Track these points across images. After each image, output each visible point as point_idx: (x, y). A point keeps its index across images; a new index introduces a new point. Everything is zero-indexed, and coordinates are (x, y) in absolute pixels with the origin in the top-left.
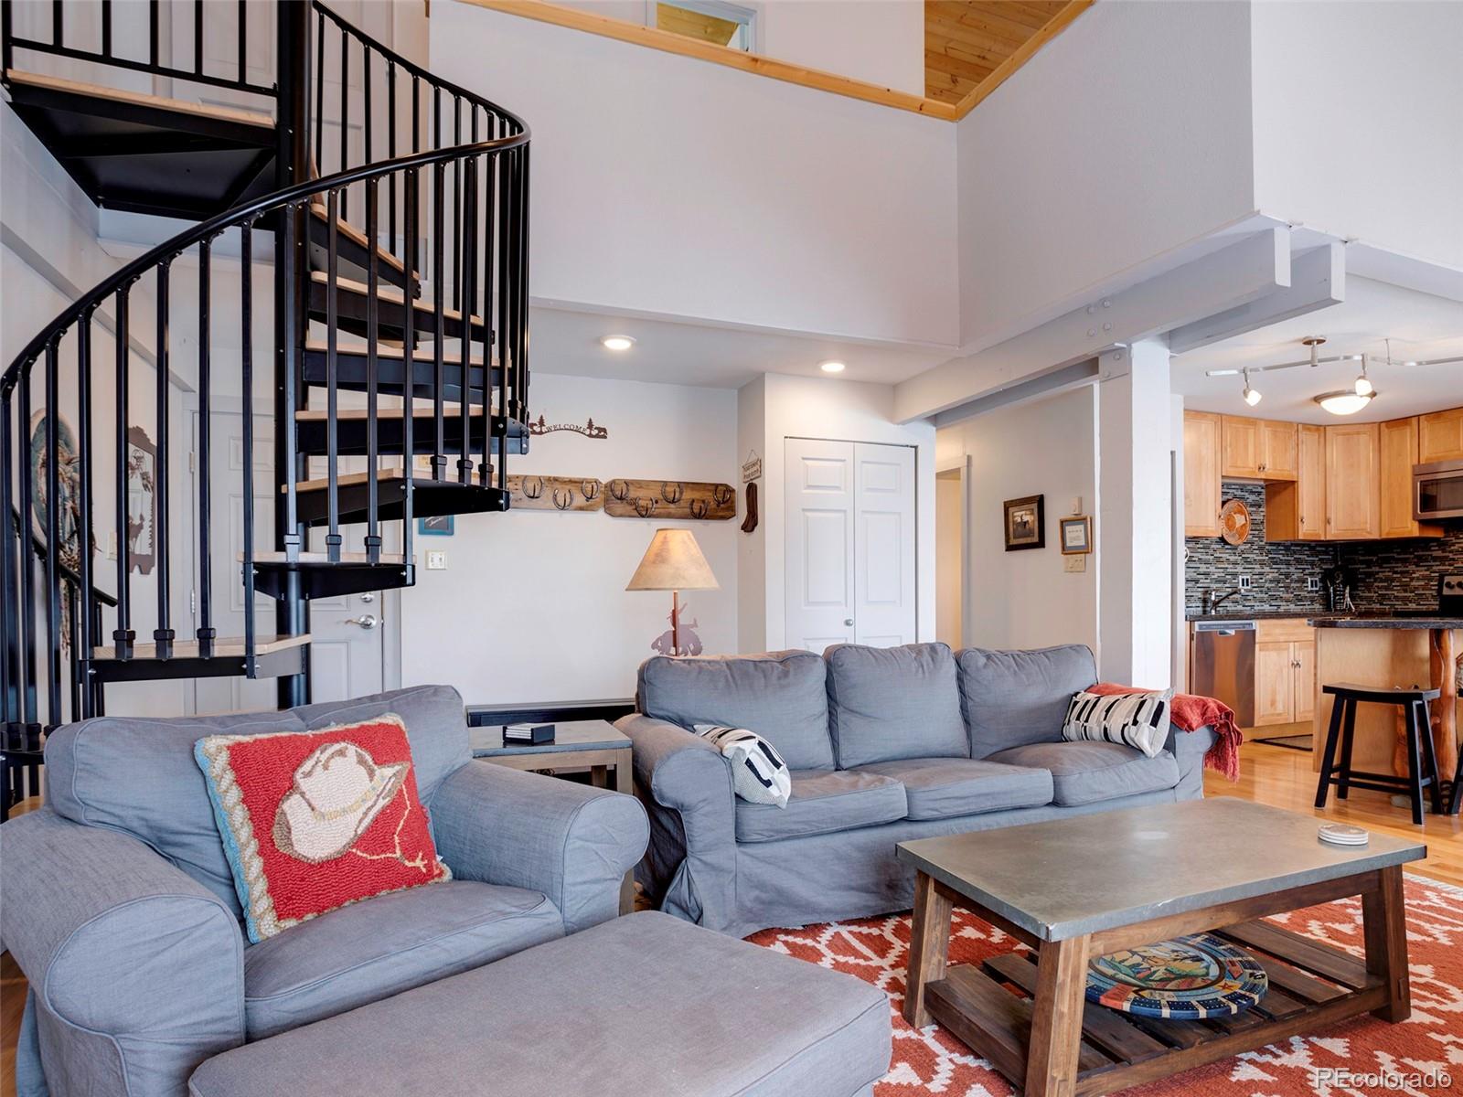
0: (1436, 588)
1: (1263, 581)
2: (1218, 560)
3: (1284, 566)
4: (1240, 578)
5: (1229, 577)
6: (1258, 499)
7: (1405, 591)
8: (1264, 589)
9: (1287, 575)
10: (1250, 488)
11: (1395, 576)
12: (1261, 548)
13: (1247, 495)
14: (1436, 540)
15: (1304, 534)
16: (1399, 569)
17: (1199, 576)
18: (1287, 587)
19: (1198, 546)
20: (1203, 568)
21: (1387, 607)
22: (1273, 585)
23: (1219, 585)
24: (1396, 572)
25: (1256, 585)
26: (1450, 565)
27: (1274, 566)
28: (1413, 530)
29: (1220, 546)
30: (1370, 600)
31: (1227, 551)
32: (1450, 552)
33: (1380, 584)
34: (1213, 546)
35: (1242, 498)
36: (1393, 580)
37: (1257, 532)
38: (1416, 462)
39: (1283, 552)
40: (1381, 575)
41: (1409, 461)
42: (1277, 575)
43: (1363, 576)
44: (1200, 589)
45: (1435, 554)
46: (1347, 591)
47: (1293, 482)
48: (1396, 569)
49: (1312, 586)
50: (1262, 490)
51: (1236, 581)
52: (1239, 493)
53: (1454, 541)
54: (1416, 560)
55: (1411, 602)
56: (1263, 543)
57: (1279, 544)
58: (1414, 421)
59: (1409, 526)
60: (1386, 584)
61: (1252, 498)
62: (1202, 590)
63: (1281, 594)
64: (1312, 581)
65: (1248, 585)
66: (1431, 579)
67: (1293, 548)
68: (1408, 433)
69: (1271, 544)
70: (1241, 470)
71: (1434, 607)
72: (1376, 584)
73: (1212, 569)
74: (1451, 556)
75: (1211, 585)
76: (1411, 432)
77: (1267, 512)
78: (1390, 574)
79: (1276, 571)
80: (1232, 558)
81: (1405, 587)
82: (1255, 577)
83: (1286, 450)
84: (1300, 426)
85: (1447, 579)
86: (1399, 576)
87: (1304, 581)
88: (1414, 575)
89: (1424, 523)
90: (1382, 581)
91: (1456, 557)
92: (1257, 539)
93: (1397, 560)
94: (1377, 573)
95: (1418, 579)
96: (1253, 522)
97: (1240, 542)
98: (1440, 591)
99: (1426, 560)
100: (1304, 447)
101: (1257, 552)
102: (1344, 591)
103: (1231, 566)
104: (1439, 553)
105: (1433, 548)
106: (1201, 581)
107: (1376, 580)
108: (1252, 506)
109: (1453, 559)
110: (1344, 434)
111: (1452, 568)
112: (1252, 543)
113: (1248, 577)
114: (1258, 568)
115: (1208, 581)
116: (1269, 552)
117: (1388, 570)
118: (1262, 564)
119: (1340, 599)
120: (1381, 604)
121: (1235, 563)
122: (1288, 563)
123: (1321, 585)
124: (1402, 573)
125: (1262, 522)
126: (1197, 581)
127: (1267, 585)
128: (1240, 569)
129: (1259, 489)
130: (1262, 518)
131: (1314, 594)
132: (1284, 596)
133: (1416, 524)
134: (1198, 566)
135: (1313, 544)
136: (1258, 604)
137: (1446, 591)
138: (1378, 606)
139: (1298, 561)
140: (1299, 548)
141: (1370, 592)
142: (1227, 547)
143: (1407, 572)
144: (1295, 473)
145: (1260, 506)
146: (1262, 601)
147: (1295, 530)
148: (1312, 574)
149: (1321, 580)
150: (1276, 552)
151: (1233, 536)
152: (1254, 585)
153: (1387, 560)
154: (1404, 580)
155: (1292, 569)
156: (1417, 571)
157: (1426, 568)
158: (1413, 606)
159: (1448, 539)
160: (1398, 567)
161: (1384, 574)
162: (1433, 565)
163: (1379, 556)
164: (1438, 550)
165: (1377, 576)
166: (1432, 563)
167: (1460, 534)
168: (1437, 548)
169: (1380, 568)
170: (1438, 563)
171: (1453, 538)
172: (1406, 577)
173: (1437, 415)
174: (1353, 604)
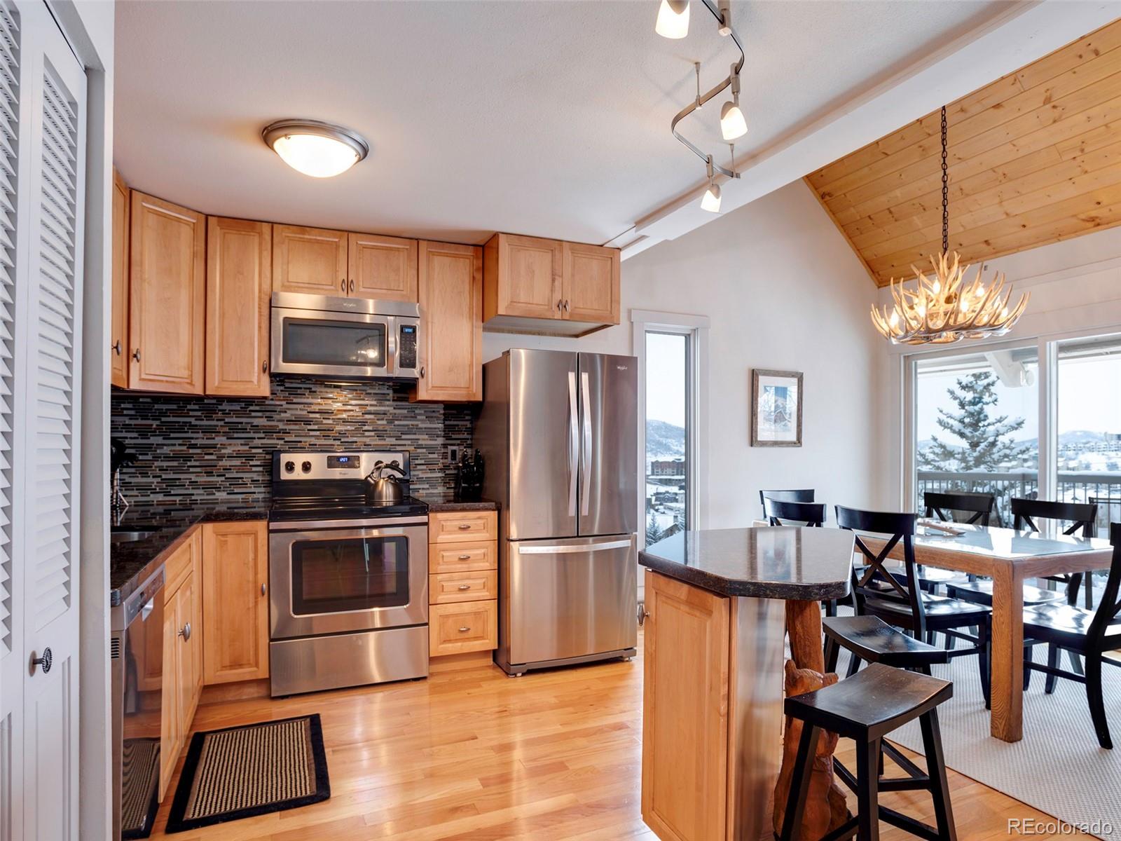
0: (261, 469)
7: (209, 474)
11: (191, 451)
16: (199, 442)
21: (178, 499)
24: (194, 446)
26: (278, 438)
33: (165, 464)
36: (188, 458)
38: (267, 287)
40: (166, 450)
43: (133, 451)
45: (256, 422)
48: (193, 442)
53: (286, 406)
54: (227, 429)
55: (218, 489)
58: (266, 228)
60: (175, 464)
66: (250, 457)
71: (255, 496)
72: (156, 464)
74: (281, 426)
78: (184, 448)
81: (209, 469)
85: (284, 457)
86: (198, 451)
88: (223, 451)
90: (167, 458)
93: (194, 428)
94: (160, 446)
98: (274, 473)
99: (244, 430)
104: (262, 422)
105: (253, 414)
107: (156, 458)
109: (285, 432)
111: (282, 442)
117: (180, 442)
120: (167, 494)
124: (203, 447)
137: (284, 475)
138: (161, 497)
141: (147, 475)
143: (214, 446)
153: (181, 428)
154: (206, 457)
156: (230, 445)
157: (242, 441)
158: (221, 495)
159: (278, 403)
160: (197, 438)
161: (173, 448)
162: (254, 438)
163: (164, 419)
164: (262, 417)
165: (158, 451)
166: (251, 435)
167: (295, 397)
168: (260, 414)
169: (164, 439)
170: (263, 435)
171: (284, 403)
172: (212, 454)
173: (300, 230)
174: (123, 496)
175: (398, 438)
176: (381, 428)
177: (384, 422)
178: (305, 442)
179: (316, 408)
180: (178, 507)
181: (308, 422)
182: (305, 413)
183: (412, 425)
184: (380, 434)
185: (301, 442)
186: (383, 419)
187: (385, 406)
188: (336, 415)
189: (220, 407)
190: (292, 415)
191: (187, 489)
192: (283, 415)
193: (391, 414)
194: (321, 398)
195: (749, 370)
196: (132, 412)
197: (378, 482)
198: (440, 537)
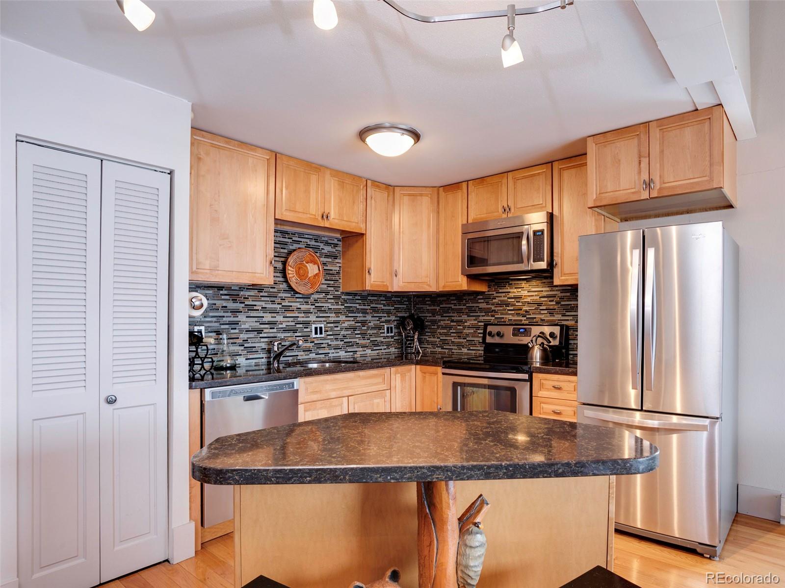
0: (482, 335)
1: (339, 329)
2: (287, 309)
3: (361, 315)
4: (313, 326)
5: (301, 326)
6: (334, 250)
7: (460, 337)
8: (340, 337)
9: (364, 323)
10: (326, 239)
11: (452, 324)
12: (336, 298)
13: (322, 246)
14: (482, 293)
15: (372, 286)
16: (455, 319)
17: (262, 326)
18: (363, 335)
19: (262, 294)
20: (268, 317)
21: (447, 351)
22: (350, 332)
23: (289, 335)
24: (452, 321)
25: (331, 333)
26: (492, 316)
27: (350, 315)
28: (462, 284)
29: (289, 295)
30: (434, 344)
31: (298, 300)
32: (492, 304)
33: (442, 331)
34: (280, 295)
35: (316, 248)
36: (450, 328)
37: (332, 282)
38: (465, 222)
39: (360, 301)
40: (442, 323)
41: (461, 220)
42: (353, 323)
43: (429, 324)
44: (262, 340)
45: (481, 305)
46: (416, 337)
47: (362, 235)
48: (453, 318)
49: (388, 333)
50: (339, 243)
51: (308, 330)
52: (313, 243)
53: (495, 295)
54: (467, 311)
55: (463, 347)
56: (339, 293)
57: (355, 295)
59: (460, 280)
60: (445, 331)
61: (327, 249)
62: (266, 340)
63: (357, 340)
64: (388, 328)
65: (321, 333)
66: (478, 328)
67: (369, 298)
68: (460, 195)
69: (348, 294)
70: (300, 215)
71: (480, 352)
72: (438, 331)
73: (279, 318)
74: (493, 308)
75: (278, 335)
76: (462, 196)
77: (343, 263)
78: (449, 322)
79: (352, 319)
80: (304, 307)
81: (459, 334)
82: (329, 325)
83: (354, 202)
84: (369, 183)
85: (489, 329)
86: (455, 324)
87: (380, 328)
88: (465, 324)
89: (472, 278)
90: (443, 328)
91: (496, 309)
92: (332, 289)
93: (453, 310)
94: (440, 321)
95: (469, 327)
96: (328, 272)
97: (311, 291)
98: (484, 338)
99: (475, 311)
100: (373, 201)
101: (333, 301)
102: (414, 336)
103: (303, 315)
104: (483, 305)
105: (479, 301)
106: (265, 331)
107: (438, 327)
108: (327, 256)
109: (494, 311)
110: (409, 195)
111: (493, 318)
112: (327, 293)
113: (323, 326)
114: (333, 317)
115: (275, 330)
116: (345, 301)
117: (447, 318)
118: (338, 312)
119: (410, 344)
120: (443, 348)
121: (307, 312)
122: (364, 312)
123: (396, 331)
124: (457, 321)
125: (338, 273)
126: (260, 331)
127: (343, 333)
128: (312, 318)
129: (336, 241)
130: (338, 269)
131: (390, 340)
132: (360, 342)
133: (465, 278)
134: (261, 314)
135: (390, 295)
136: (333, 351)
137: (489, 340)
138: (440, 350)
139: (375, 310)
140: (376, 298)
141: (434, 337)
142: (297, 295)
143: (461, 321)
144: (363, 226)
145: (336, 258)
146: (337, 348)
147: (363, 282)
148: (387, 322)
149: (397, 327)
150: (352, 301)
151: (305, 285)
152: (328, 333)
153: (447, 310)
154: (458, 327)
155: (369, 317)
156: (468, 320)
157: (474, 318)
158: (465, 350)
159: (491, 293)
160: (454, 316)
161: (444, 322)
162: (480, 316)
163: (441, 306)
164: (484, 303)
165: (439, 324)
166: (479, 314)
167: (500, 289)
168: (482, 301)
169: (441, 317)
170: (484, 314)
171: (495, 293)
172: (460, 326)
173: (481, 180)
174: (420, 347)
175: (564, 315)
176: (551, 307)
177: (554, 303)
178: (506, 318)
179: (511, 295)
180: (446, 355)
181: (508, 305)
182: (506, 299)
183: (574, 304)
184: (551, 312)
185: (503, 318)
186: (553, 301)
187: (554, 291)
188: (524, 299)
189: (464, 298)
190: (499, 300)
191: (450, 345)
192: (494, 301)
193: (558, 297)
194: (515, 288)
196: (430, 303)
197: (533, 347)
198: (540, 392)
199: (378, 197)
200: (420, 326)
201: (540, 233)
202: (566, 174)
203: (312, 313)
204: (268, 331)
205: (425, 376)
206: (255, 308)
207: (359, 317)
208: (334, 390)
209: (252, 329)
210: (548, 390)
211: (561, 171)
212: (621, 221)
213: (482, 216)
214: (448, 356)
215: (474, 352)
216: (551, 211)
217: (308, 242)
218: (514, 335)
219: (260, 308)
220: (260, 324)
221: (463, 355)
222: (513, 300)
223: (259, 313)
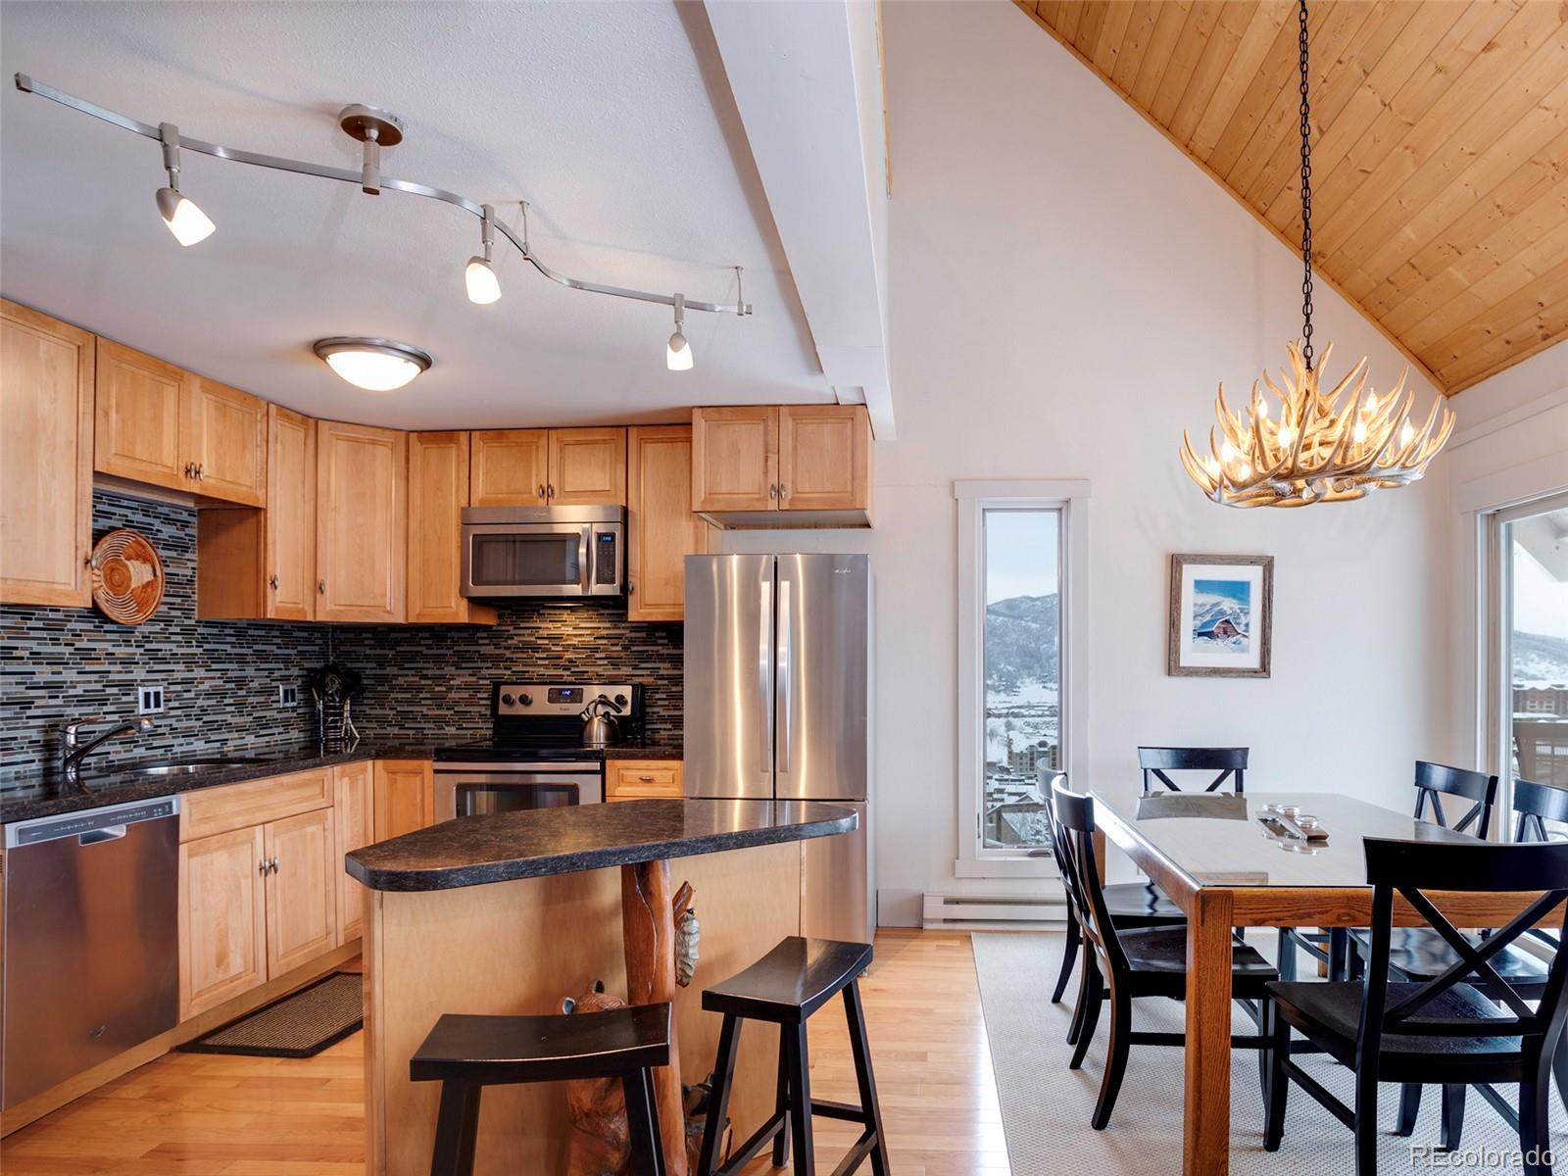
0: (488, 702)
1: (192, 695)
2: (86, 655)
3: (235, 666)
4: (141, 691)
5: (115, 690)
6: (181, 534)
7: (440, 707)
8: (195, 711)
9: (241, 682)
10: (165, 510)
11: (423, 682)
12: (187, 632)
13: (157, 524)
14: (486, 628)
15: (277, 609)
16: (430, 673)
17: (32, 693)
18: (240, 706)
19: (30, 624)
20: (44, 674)
21: (411, 732)
22: (214, 702)
23: (90, 710)
24: (424, 677)
25: (177, 704)
26: (506, 669)
27: (214, 666)
28: (459, 612)
29: (90, 626)
30: (382, 721)
31: (109, 636)
32: (505, 648)
33: (400, 696)
34: (69, 626)
35: (145, 529)
36: (420, 690)
37: (179, 600)
38: (464, 503)
39: (233, 639)
40: (401, 681)
41: (455, 501)
42: (221, 682)
43: (372, 682)
44: (32, 722)
45: (484, 650)
46: (347, 707)
47: (256, 510)
48: (425, 672)
49: (286, 701)
50: (191, 519)
51: (131, 698)
52: (138, 517)
53: (512, 632)
54: (456, 659)
55: (448, 724)
56: (193, 622)
57: (223, 625)
58: (464, 437)
59: (453, 605)
60: (409, 695)
61: (168, 531)
62: (40, 722)
63: (228, 717)
64: (286, 692)
65: (157, 705)
66: (478, 690)
67: (251, 632)
68: (454, 455)
69: (208, 624)
70: (144, 466)
71: (483, 732)
72: (392, 695)
73: (69, 675)
74: (508, 654)
75: (68, 711)
76: (458, 456)
77: (200, 562)
78: (417, 679)
79: (218, 674)
80: (121, 651)
81: (439, 701)
82: (173, 688)
83: (244, 447)
84: (273, 408)
85: (504, 690)
86: (430, 682)
87: (270, 691)
88: (452, 682)
89: (476, 602)
90: (402, 690)
91: (514, 656)
92: (179, 613)
93: (426, 658)
94: (395, 676)
95: (459, 688)
96: (171, 580)
97: (140, 618)
98: (494, 707)
99: (471, 660)
100: (279, 446)
101: (179, 638)
102: (342, 707)
103: (119, 668)
104: (489, 650)
105: (481, 642)
106: (38, 702)
107: (392, 689)
108: (167, 547)
109: (510, 660)
110: (350, 440)
111: (509, 672)
112: (168, 622)
113: (161, 689)
114: (180, 671)
115: (59, 701)
116: (204, 639)
117: (413, 672)
118: (190, 661)
119: (336, 721)
120: (402, 727)
121: (128, 662)
122: (241, 660)
123: (301, 696)
124: (434, 678)
125: (191, 582)
126: (26, 704)
127: (200, 702)
128: (139, 673)
129: (185, 516)
130: (189, 572)
131: (290, 714)
132: (233, 720)
133: (464, 603)
134: (30, 668)
135: (288, 627)
136: (181, 740)
137: (504, 710)
138: (396, 731)
139: (262, 656)
140: (263, 633)
141: (382, 706)
142: (107, 627)
143: (443, 677)
144: (261, 493)
145: (185, 549)
146: (188, 734)
147: (260, 600)
148: (284, 679)
149: (305, 689)
150: (219, 639)
151: (124, 605)
152: (172, 704)
153: (413, 657)
154: (437, 689)
155: (250, 671)
156: (458, 675)
157: (470, 672)
158: (451, 730)
159: (504, 628)
160: (428, 668)
161: (406, 679)
162: (482, 668)
163: (398, 649)
164: (489, 645)
165: (394, 682)
166: (479, 665)
167: (522, 622)
168: (487, 641)
169: (399, 669)
170: (490, 665)
171: (511, 628)
172: (441, 685)
173: (498, 434)
174: (356, 728)
175: (636, 668)
176: (615, 655)
177: (619, 648)
178: (533, 672)
179: (544, 633)
180: (411, 741)
181: (536, 649)
182: (533, 639)
183: (652, 651)
184: (614, 662)
185: (528, 672)
186: (617, 645)
187: (619, 628)
188: (566, 640)
189: (449, 635)
190: (520, 641)
191: (419, 722)
192: (510, 642)
193: (626, 638)
194: (550, 621)
195: (1167, 556)
196: (372, 642)
197: (591, 719)
198: (619, 789)
199: (287, 438)
200: (353, 687)
201: (610, 539)
202: (651, 450)
203: (138, 663)
204: (45, 704)
205: (395, 780)
206: (16, 653)
207: (232, 670)
208: (238, 813)
209: (8, 699)
210: (631, 784)
211: (642, 444)
212: (726, 529)
213: (500, 496)
214: (414, 741)
215: (472, 732)
216: (624, 505)
217: (129, 515)
218: (551, 700)
219: (26, 654)
220: (27, 688)
221: (447, 739)
222: (547, 642)
223: (25, 664)
